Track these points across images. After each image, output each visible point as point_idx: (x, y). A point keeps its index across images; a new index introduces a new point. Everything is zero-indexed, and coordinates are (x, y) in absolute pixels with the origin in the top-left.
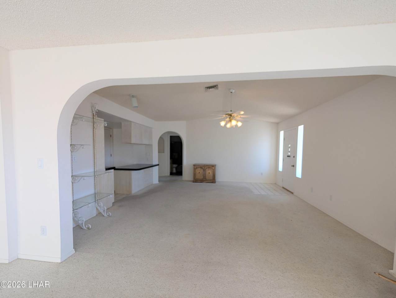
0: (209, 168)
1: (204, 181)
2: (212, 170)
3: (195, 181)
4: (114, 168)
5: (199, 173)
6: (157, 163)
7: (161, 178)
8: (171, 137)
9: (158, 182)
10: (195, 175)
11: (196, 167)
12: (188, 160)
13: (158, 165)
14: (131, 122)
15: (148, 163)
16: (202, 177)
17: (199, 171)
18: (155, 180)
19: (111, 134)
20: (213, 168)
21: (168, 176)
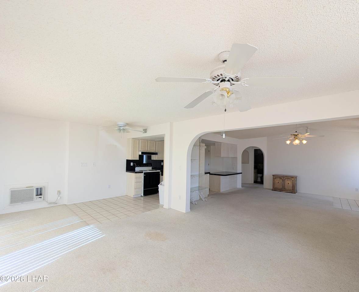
0: (288, 179)
1: (283, 190)
2: (292, 181)
3: (275, 189)
4: (209, 173)
5: (278, 182)
6: (241, 172)
7: (243, 184)
8: (255, 150)
9: (241, 187)
10: (274, 184)
11: (275, 177)
12: (268, 170)
13: (241, 173)
14: (221, 143)
15: (234, 171)
16: (281, 187)
17: (277, 180)
18: (239, 186)
19: (209, 150)
20: (293, 179)
21: (252, 184)
